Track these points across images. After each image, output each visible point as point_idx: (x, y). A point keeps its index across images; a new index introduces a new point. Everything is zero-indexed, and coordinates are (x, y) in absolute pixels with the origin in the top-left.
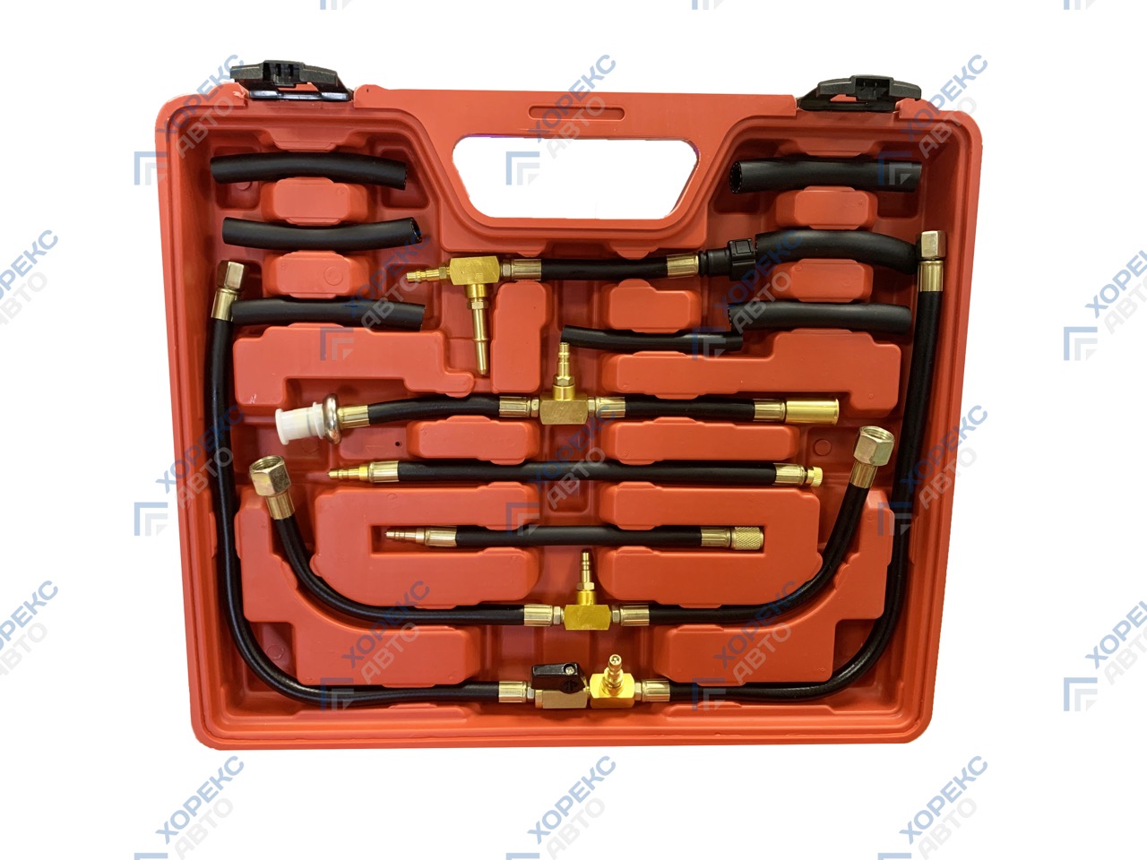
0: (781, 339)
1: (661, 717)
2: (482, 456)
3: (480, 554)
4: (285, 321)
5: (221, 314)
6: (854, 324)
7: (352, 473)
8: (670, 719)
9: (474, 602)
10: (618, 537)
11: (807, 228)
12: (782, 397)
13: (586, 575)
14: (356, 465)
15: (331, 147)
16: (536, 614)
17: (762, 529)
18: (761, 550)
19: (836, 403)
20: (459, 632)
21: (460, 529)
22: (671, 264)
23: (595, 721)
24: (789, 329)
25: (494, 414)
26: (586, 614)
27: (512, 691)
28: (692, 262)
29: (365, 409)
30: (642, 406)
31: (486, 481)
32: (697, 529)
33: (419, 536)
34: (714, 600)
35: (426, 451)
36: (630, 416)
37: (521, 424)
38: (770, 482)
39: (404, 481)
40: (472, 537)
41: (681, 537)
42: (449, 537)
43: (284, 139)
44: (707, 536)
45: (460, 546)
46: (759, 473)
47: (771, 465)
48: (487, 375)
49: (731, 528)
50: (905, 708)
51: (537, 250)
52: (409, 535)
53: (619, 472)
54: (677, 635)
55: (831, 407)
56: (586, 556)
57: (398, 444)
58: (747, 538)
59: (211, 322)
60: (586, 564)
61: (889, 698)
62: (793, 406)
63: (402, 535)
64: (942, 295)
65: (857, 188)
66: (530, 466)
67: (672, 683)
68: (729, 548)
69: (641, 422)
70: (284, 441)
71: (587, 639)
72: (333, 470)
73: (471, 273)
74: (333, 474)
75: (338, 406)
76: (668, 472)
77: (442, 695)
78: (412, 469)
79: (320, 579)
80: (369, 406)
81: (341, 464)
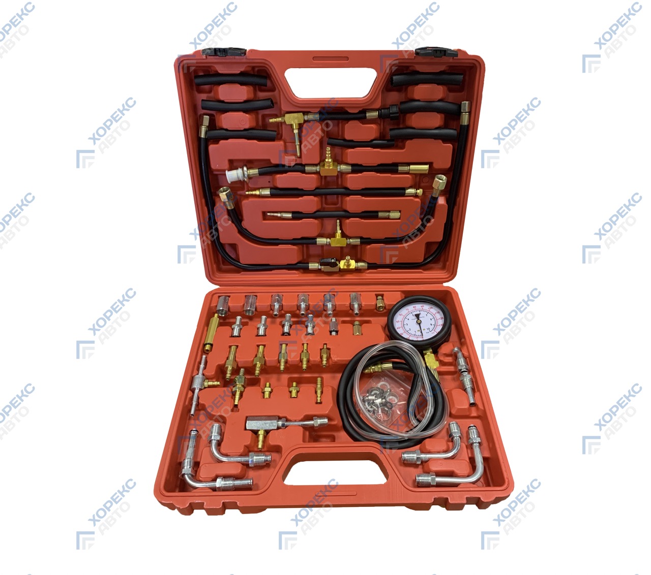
0: (408, 143)
1: (364, 274)
2: (300, 187)
3: (300, 221)
4: (226, 138)
5: (203, 136)
6: (435, 137)
7: (254, 193)
8: (367, 275)
9: (299, 237)
10: (349, 215)
11: (418, 100)
12: (409, 164)
13: (338, 228)
14: (255, 189)
15: (239, 72)
16: (321, 241)
17: (400, 211)
18: (399, 219)
19: (428, 166)
20: (294, 247)
21: (293, 213)
22: (368, 115)
23: (342, 276)
24: (411, 139)
25: (304, 172)
26: (338, 241)
27: (313, 266)
28: (376, 114)
29: (257, 170)
30: (357, 168)
31: (302, 196)
32: (377, 212)
33: (279, 215)
34: (382, 236)
35: (280, 185)
36: (353, 172)
37: (313, 175)
38: (403, 195)
39: (272, 195)
40: (297, 215)
41: (372, 215)
42: (290, 215)
43: (221, 70)
44: (380, 214)
45: (293, 218)
46: (399, 192)
47: (404, 189)
48: (300, 157)
49: (389, 211)
50: (448, 271)
51: (318, 110)
52: (275, 214)
53: (349, 192)
54: (369, 248)
55: (426, 167)
56: (338, 221)
57: (269, 182)
58: (395, 215)
59: (199, 139)
60: (338, 224)
61: (444, 268)
62: (412, 167)
63: (273, 214)
64: (468, 126)
65: (438, 84)
66: (317, 190)
67: (368, 263)
68: (388, 218)
69: (357, 174)
70: (229, 182)
71: (339, 249)
72: (247, 191)
73: (293, 120)
74: (247, 193)
75: (248, 169)
76: (367, 192)
77: (290, 267)
78: (274, 191)
79: (246, 229)
80: (258, 169)
81: (250, 189)
